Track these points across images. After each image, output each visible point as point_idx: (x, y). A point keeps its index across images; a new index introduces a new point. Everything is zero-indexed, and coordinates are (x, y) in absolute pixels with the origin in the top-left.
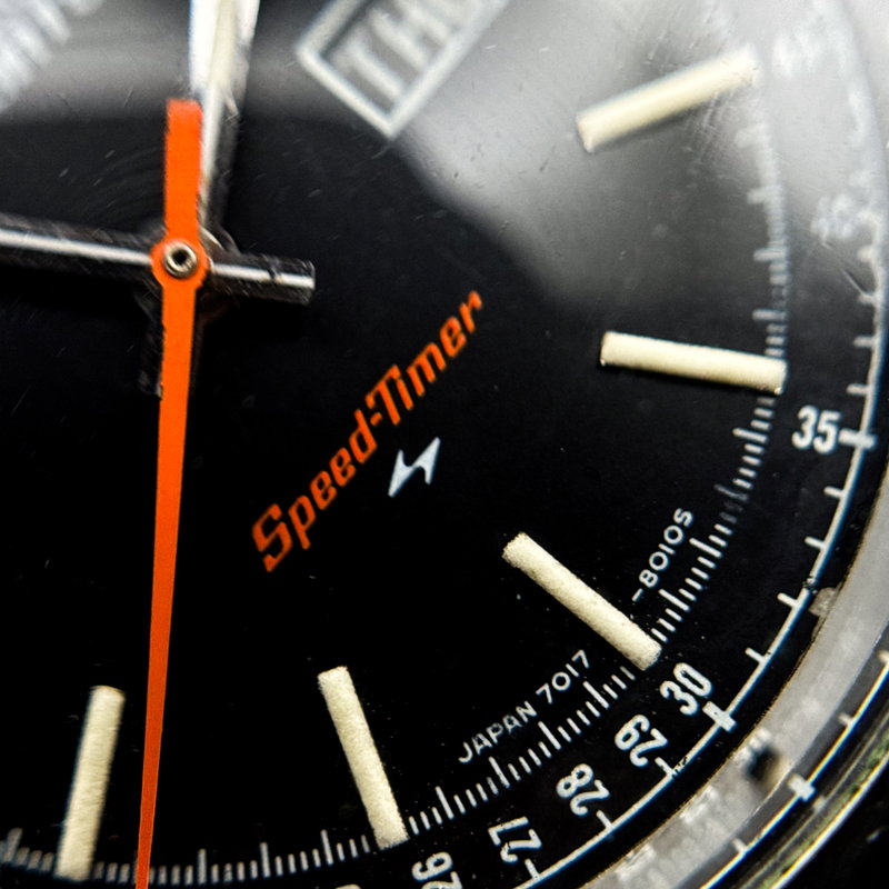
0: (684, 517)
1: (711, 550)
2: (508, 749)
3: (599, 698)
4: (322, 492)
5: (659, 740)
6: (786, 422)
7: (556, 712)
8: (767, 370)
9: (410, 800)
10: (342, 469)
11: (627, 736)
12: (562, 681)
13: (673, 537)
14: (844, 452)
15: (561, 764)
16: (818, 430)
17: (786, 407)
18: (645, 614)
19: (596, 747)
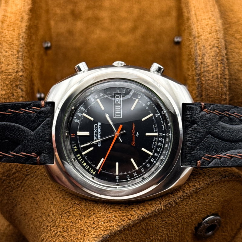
0: (153, 126)
1: (156, 126)
3: (157, 139)
4: (134, 140)
5: (162, 138)
6: (155, 116)
7: (155, 141)
8: (152, 115)
9: (151, 152)
10: (134, 138)
11: (160, 139)
12: (154, 139)
13: (154, 127)
14: (159, 115)
15: (158, 144)
16: (157, 115)
18: (156, 132)
19: (159, 141)
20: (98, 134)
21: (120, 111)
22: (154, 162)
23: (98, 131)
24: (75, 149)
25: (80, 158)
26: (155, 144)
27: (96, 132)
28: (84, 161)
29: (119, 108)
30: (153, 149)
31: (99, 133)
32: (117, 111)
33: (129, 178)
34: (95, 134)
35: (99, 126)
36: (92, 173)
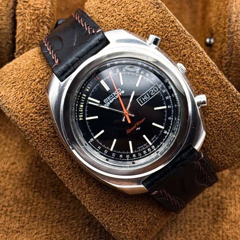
0: (155, 136)
1: (157, 138)
2: (141, 149)
3: (147, 146)
4: (132, 129)
5: (150, 150)
7: (144, 147)
8: (163, 128)
9: (134, 150)
10: (133, 128)
11: (148, 149)
12: (145, 145)
13: (154, 137)
14: (167, 134)
15: (144, 150)
16: (165, 132)
17: (164, 130)
18: (151, 142)
19: (146, 150)
20: (114, 97)
21: (146, 100)
22: (127, 159)
23: (116, 95)
24: (88, 89)
25: (83, 98)
26: (142, 148)
27: (114, 94)
28: (83, 103)
29: (148, 97)
30: (137, 150)
31: (116, 98)
32: (144, 98)
33: (99, 150)
34: (112, 95)
35: (121, 93)
36: (80, 118)
